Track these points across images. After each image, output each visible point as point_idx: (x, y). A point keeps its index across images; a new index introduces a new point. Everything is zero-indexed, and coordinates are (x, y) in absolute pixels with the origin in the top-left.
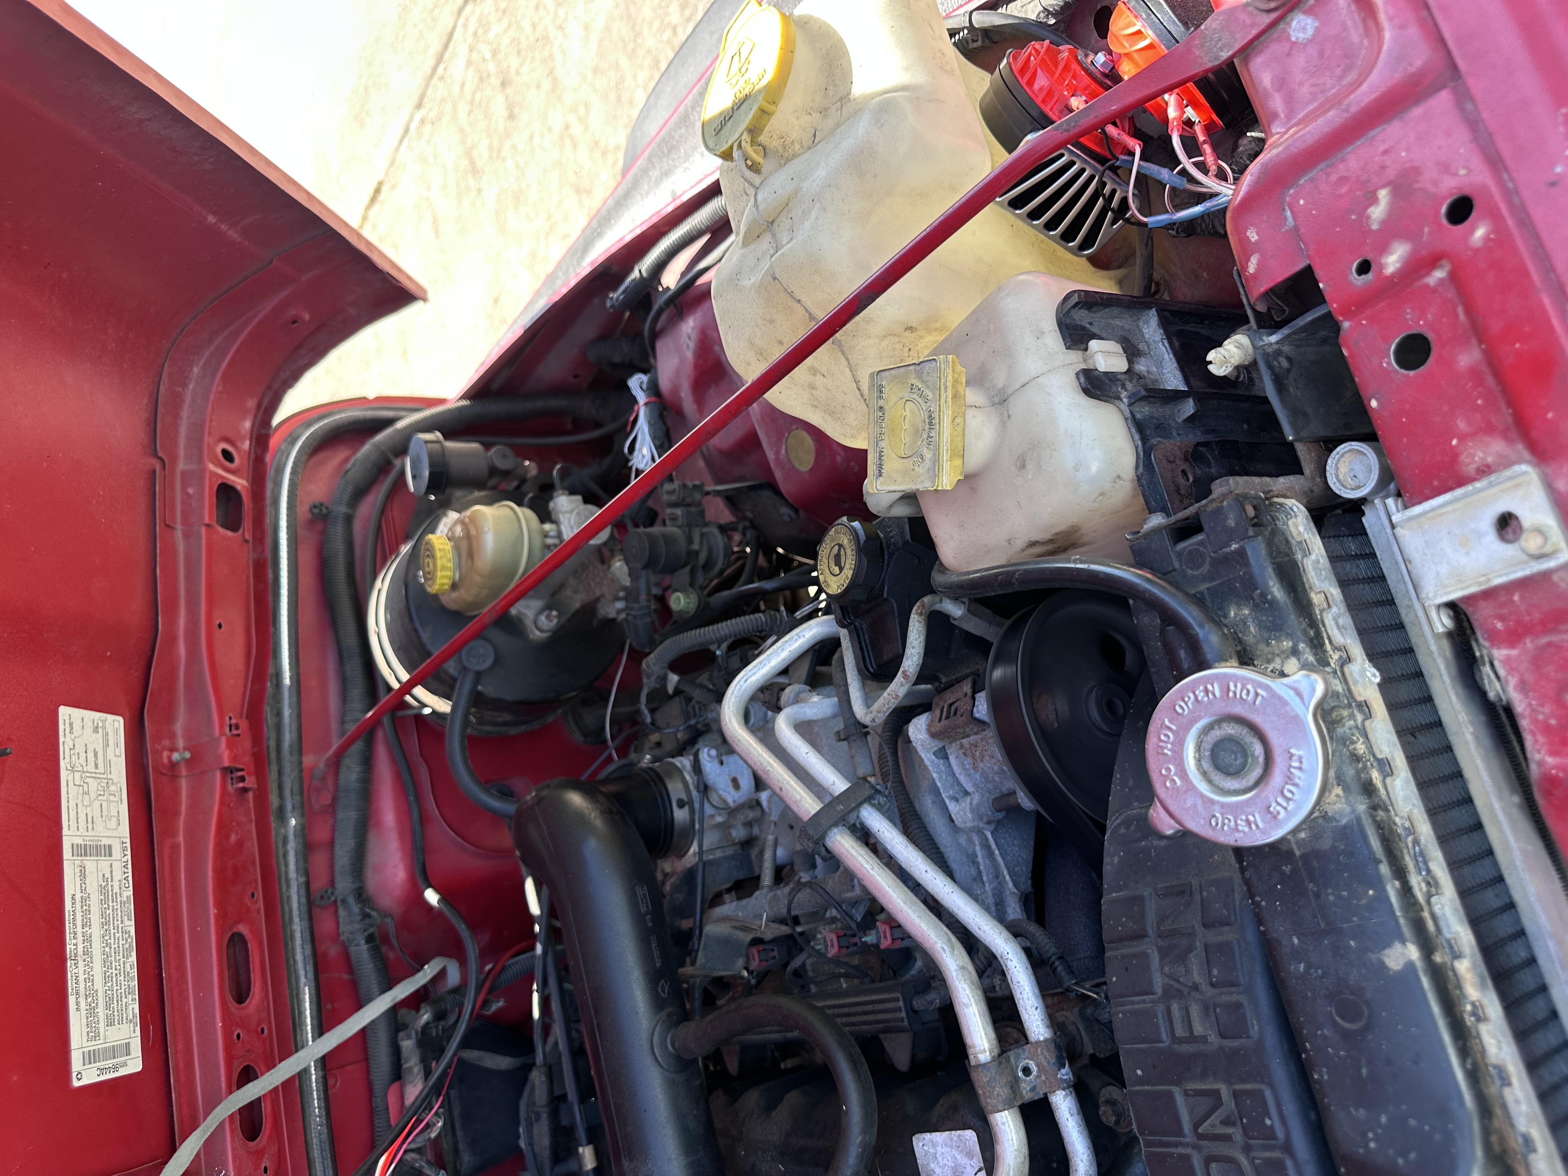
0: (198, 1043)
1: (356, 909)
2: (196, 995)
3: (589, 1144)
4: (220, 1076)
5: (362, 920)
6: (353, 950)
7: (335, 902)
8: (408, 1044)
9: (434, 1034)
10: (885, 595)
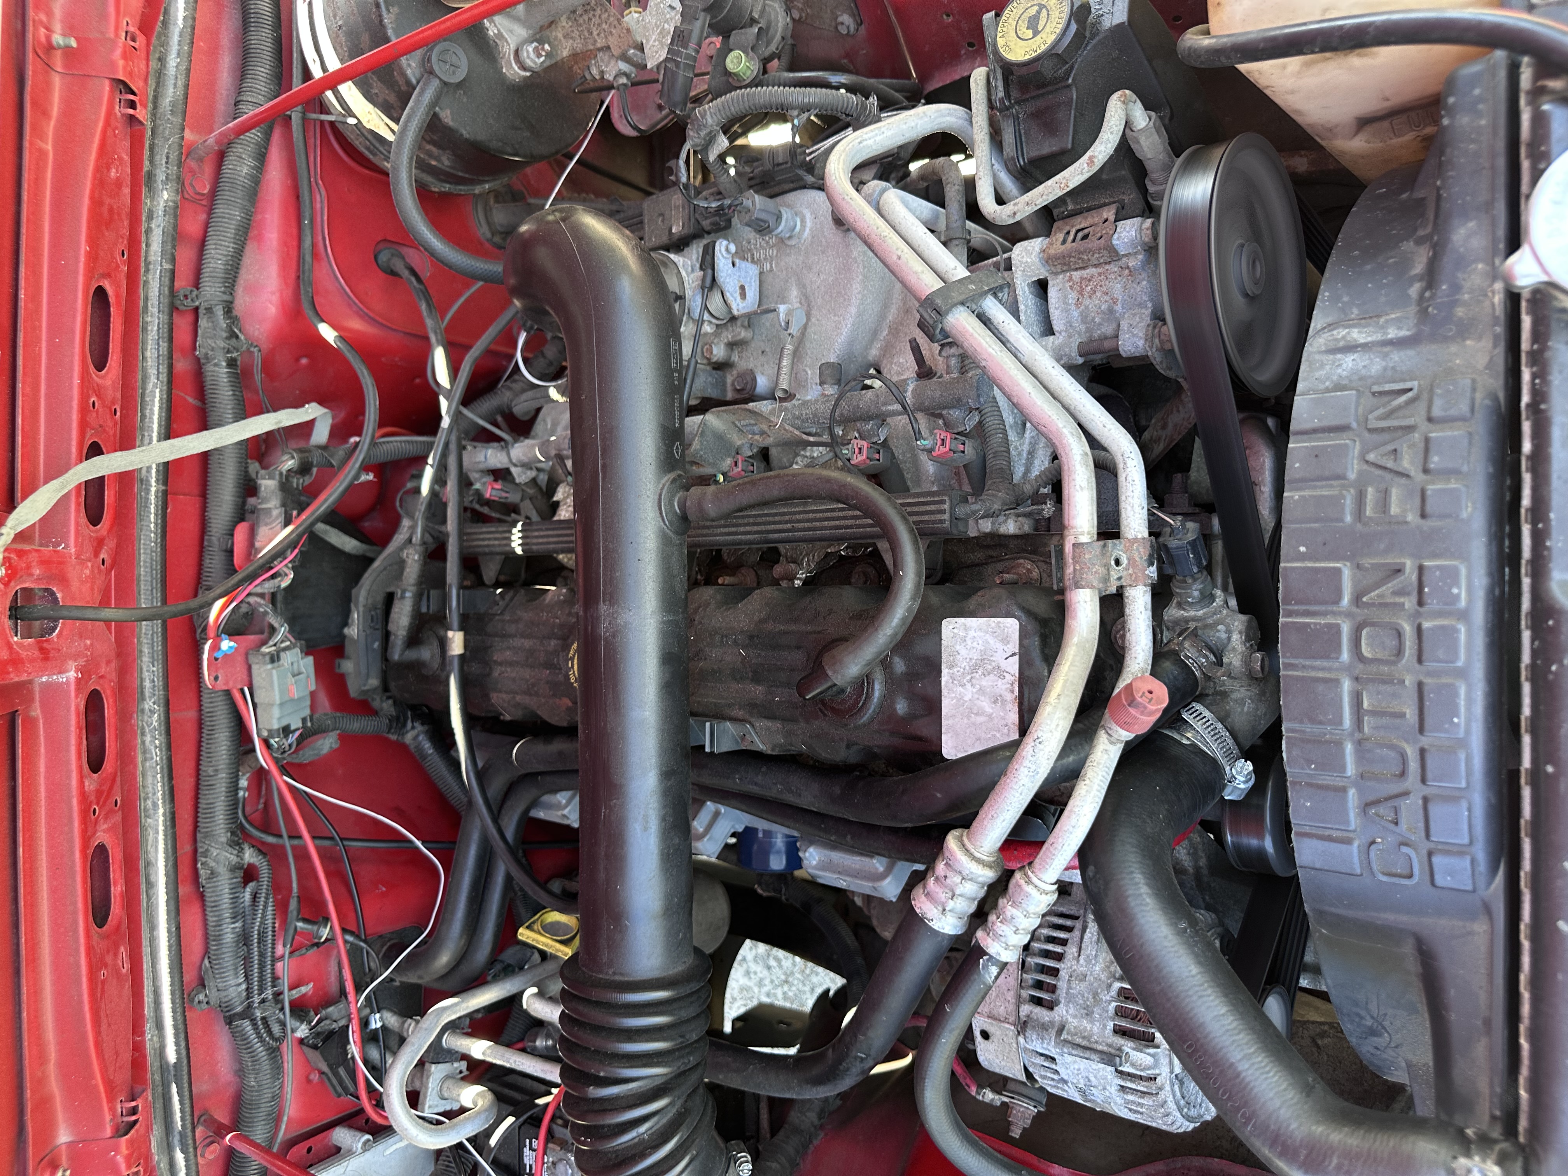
0: (46, 395)
1: (223, 323)
2: (50, 340)
3: (460, 629)
4: (70, 439)
5: (228, 338)
6: (209, 368)
7: (196, 309)
8: (268, 485)
9: (295, 485)
10: (1070, 81)
